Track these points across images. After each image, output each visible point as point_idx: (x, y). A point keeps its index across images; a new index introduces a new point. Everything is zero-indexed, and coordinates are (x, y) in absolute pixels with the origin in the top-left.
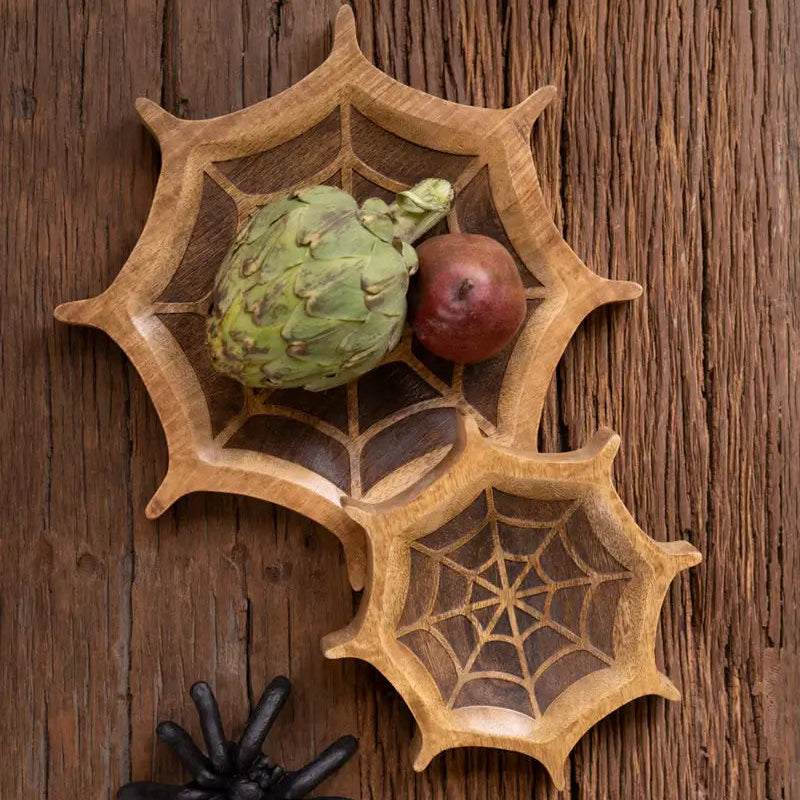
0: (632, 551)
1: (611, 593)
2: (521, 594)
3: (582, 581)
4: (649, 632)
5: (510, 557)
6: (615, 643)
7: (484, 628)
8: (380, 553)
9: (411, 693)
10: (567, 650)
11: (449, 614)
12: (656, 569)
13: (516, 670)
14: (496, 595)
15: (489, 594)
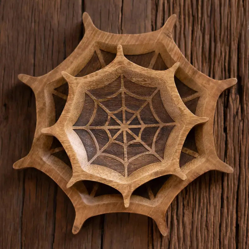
0: (111, 73)
1: (129, 84)
2: (124, 122)
3: (123, 96)
4: (146, 72)
5: (107, 123)
6: (150, 86)
7: (135, 139)
8: (88, 177)
9: (151, 175)
10: (151, 107)
11: (126, 153)
12: (120, 65)
13: (156, 129)
14: (123, 132)
15: (122, 134)
